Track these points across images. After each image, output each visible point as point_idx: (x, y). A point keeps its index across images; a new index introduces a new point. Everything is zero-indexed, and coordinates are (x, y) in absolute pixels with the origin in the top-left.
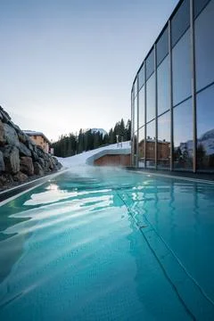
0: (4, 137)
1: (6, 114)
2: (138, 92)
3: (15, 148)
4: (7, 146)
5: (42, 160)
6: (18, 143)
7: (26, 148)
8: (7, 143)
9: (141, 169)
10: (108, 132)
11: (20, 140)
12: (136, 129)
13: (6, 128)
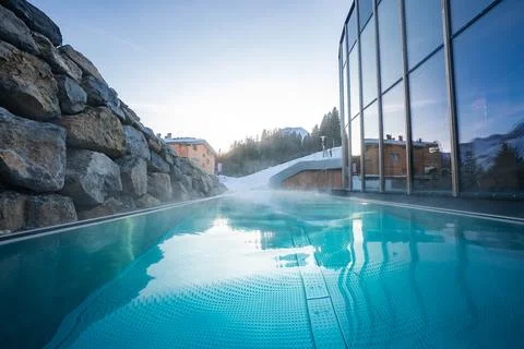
0: (124, 144)
1: (132, 112)
2: (348, 56)
3: (141, 160)
4: (128, 157)
5: (189, 179)
6: (147, 153)
7: (161, 160)
8: (128, 153)
9: (356, 192)
10: (310, 132)
11: (151, 149)
12: (346, 122)
13: (129, 131)
